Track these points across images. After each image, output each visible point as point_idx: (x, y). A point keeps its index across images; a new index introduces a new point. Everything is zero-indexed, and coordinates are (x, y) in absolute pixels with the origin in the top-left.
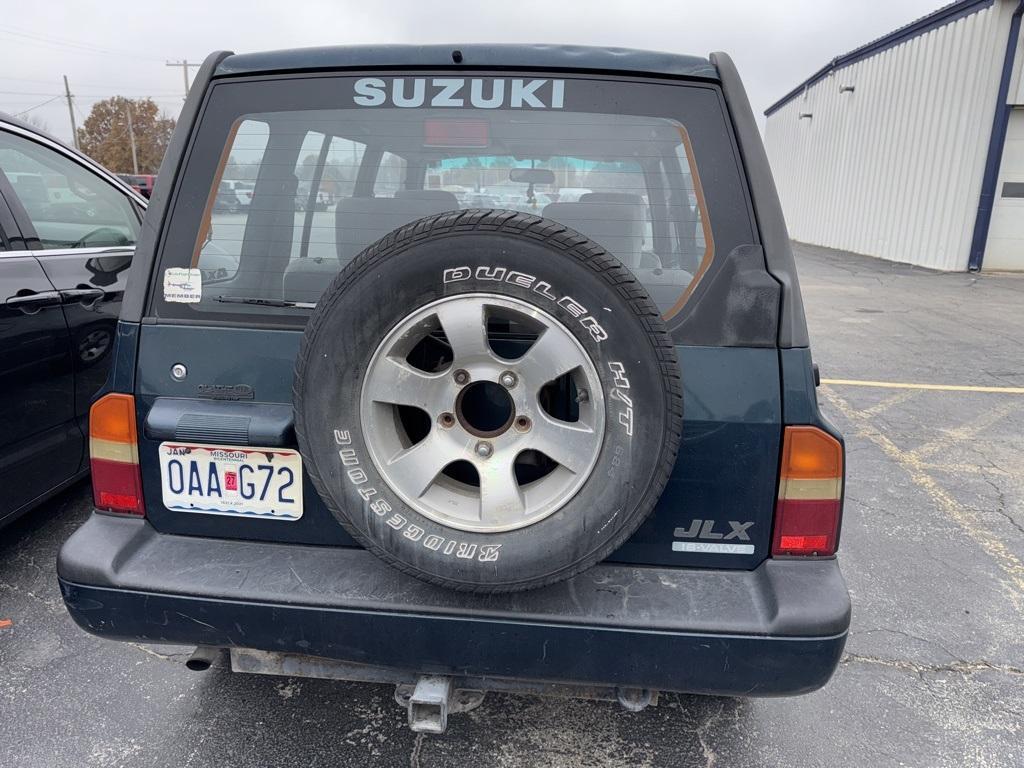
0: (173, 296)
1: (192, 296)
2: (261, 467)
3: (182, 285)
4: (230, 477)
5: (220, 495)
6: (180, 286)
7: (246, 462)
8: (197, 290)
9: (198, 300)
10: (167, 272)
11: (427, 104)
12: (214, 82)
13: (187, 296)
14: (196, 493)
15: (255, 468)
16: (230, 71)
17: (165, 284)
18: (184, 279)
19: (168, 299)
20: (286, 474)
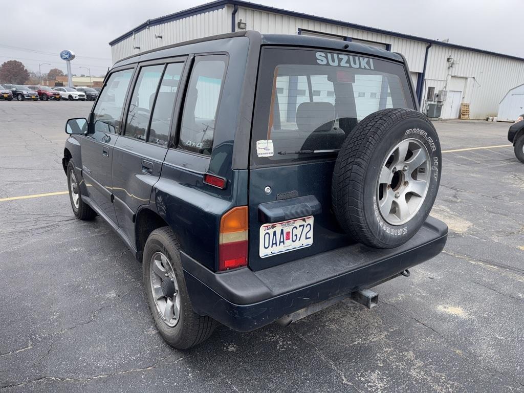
0: (262, 154)
1: (270, 153)
2: (300, 226)
3: (265, 148)
4: (288, 233)
5: (284, 244)
6: (264, 149)
7: (295, 225)
8: (272, 150)
9: (272, 155)
10: (257, 142)
11: (339, 65)
12: (263, 47)
13: (267, 153)
14: (274, 246)
15: (298, 227)
16: (269, 43)
17: (257, 149)
18: (265, 146)
19: (259, 156)
20: (309, 226)
